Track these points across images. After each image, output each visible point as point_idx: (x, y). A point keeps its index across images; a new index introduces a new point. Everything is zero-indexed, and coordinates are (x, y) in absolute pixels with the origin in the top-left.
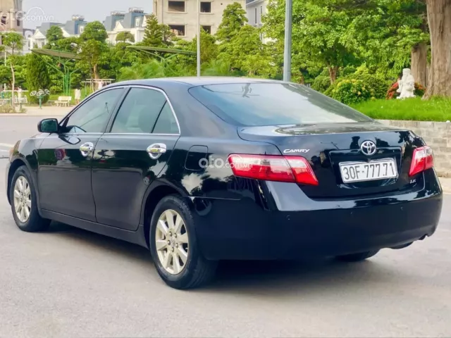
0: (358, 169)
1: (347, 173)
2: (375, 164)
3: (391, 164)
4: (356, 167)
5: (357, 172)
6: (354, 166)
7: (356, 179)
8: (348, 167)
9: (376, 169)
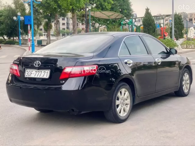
0: (32, 72)
1: (27, 73)
2: (40, 71)
3: (47, 72)
4: (32, 71)
5: (32, 73)
6: (31, 71)
7: (30, 76)
8: (29, 71)
9: (40, 73)
